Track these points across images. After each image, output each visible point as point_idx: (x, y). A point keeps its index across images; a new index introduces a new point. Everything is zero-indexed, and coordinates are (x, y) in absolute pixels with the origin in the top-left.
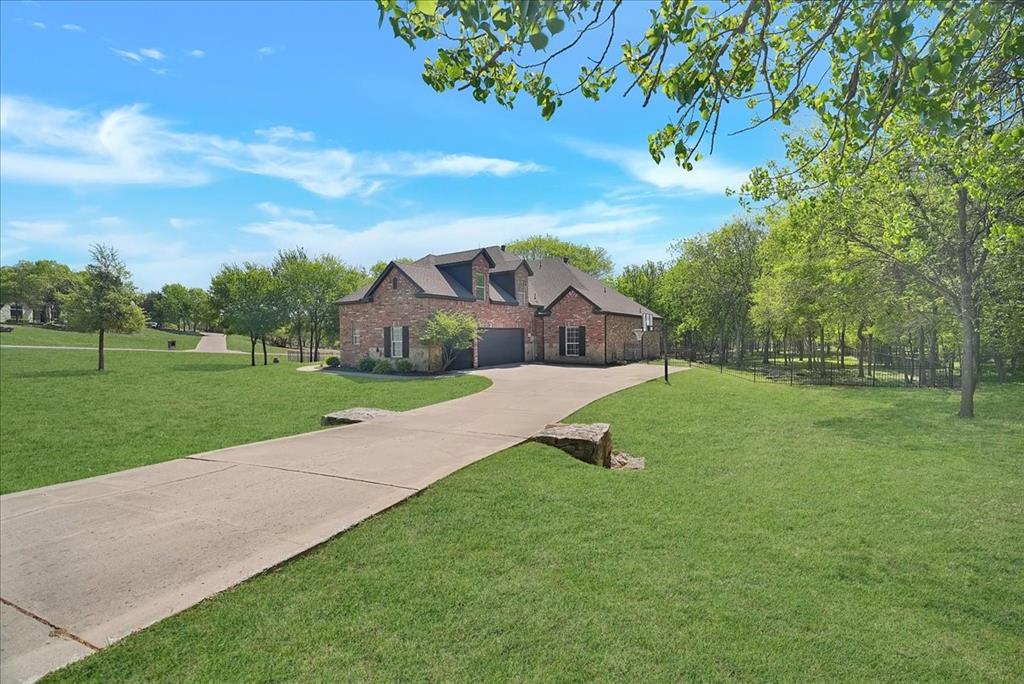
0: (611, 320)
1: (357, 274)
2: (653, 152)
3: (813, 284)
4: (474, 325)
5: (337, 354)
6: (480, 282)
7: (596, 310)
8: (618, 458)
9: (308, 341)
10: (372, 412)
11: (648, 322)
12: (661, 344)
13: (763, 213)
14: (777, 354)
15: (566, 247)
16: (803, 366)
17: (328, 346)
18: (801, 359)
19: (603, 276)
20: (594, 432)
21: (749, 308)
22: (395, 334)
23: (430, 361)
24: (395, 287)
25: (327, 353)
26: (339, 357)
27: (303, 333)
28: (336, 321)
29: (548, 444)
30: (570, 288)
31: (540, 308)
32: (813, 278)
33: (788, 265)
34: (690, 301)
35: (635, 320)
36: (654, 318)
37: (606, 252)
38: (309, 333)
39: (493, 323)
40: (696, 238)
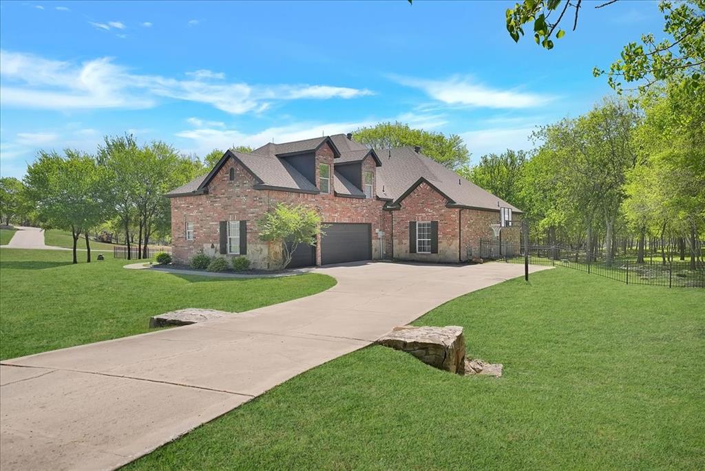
0: (466, 214)
1: (191, 164)
2: (510, 29)
3: (696, 174)
4: (317, 220)
5: (168, 250)
6: (324, 174)
7: (450, 203)
8: (472, 364)
9: (136, 237)
10: (206, 313)
11: (506, 216)
12: (522, 241)
13: (636, 95)
14: (654, 252)
15: (417, 135)
16: (684, 266)
17: (158, 242)
18: (682, 259)
19: (458, 166)
20: (446, 335)
21: (620, 201)
22: (232, 229)
23: (269, 257)
24: (232, 178)
25: (156, 249)
26: (171, 253)
27: (131, 228)
28: (168, 214)
29: (397, 348)
30: (422, 180)
31: (388, 201)
32: (697, 167)
33: (666, 152)
34: (554, 194)
35: (492, 215)
36: (513, 213)
37: (461, 141)
38: (138, 227)
39: (337, 218)
40: (561, 124)
